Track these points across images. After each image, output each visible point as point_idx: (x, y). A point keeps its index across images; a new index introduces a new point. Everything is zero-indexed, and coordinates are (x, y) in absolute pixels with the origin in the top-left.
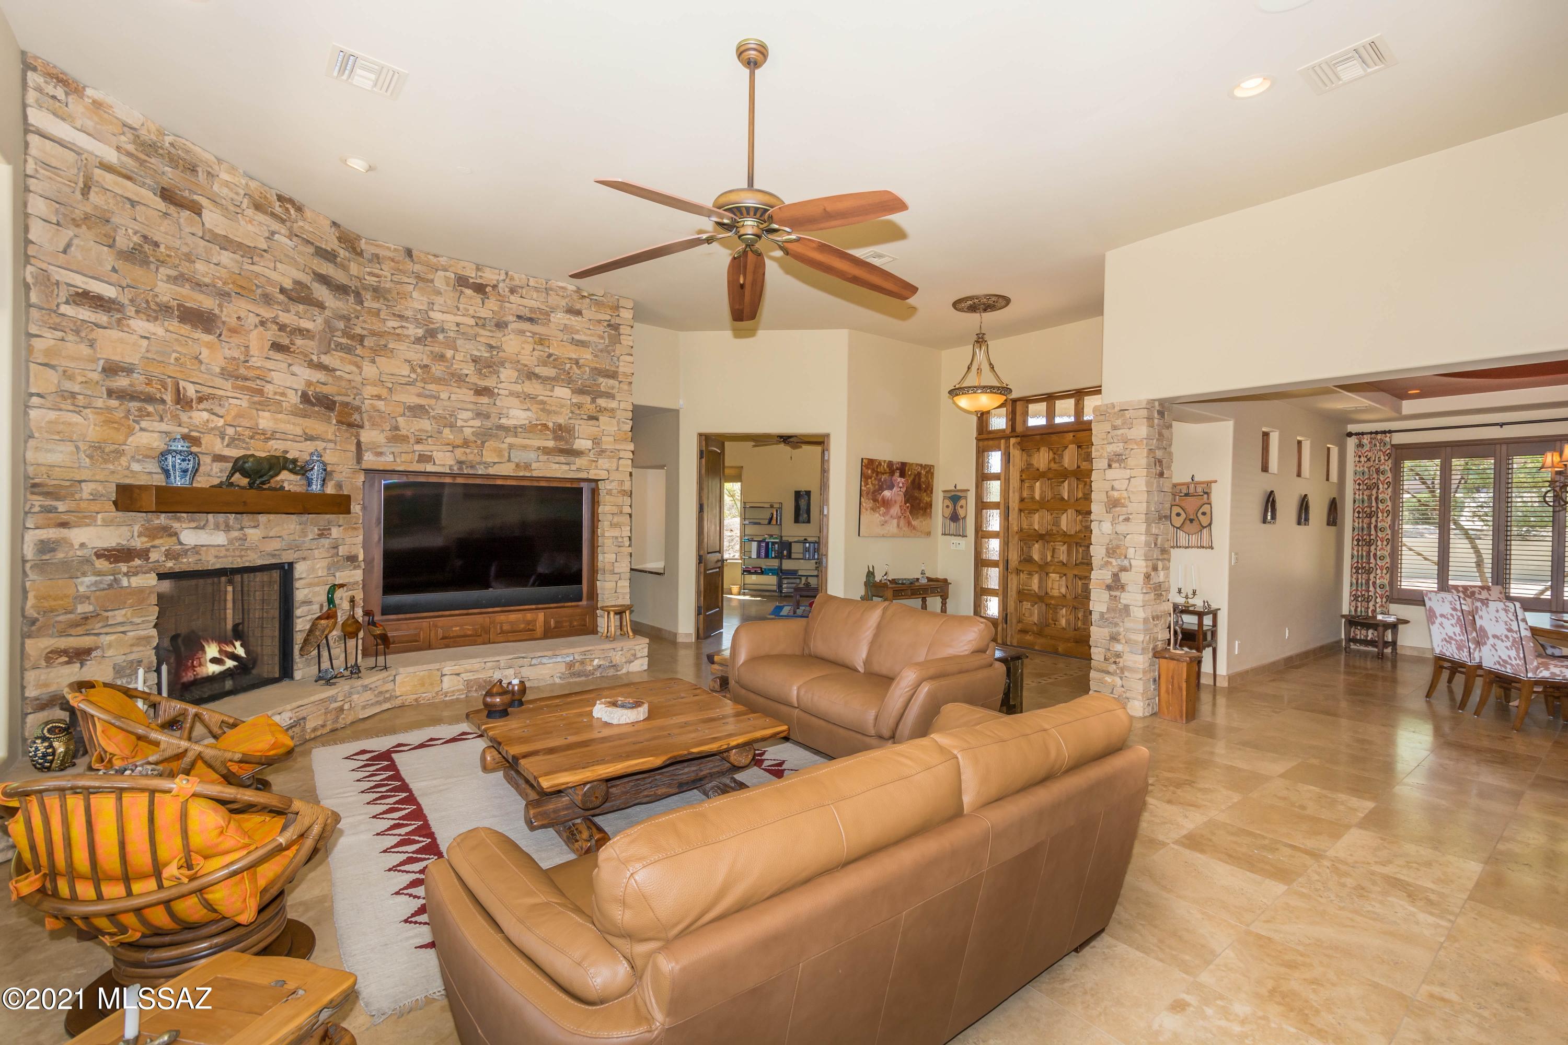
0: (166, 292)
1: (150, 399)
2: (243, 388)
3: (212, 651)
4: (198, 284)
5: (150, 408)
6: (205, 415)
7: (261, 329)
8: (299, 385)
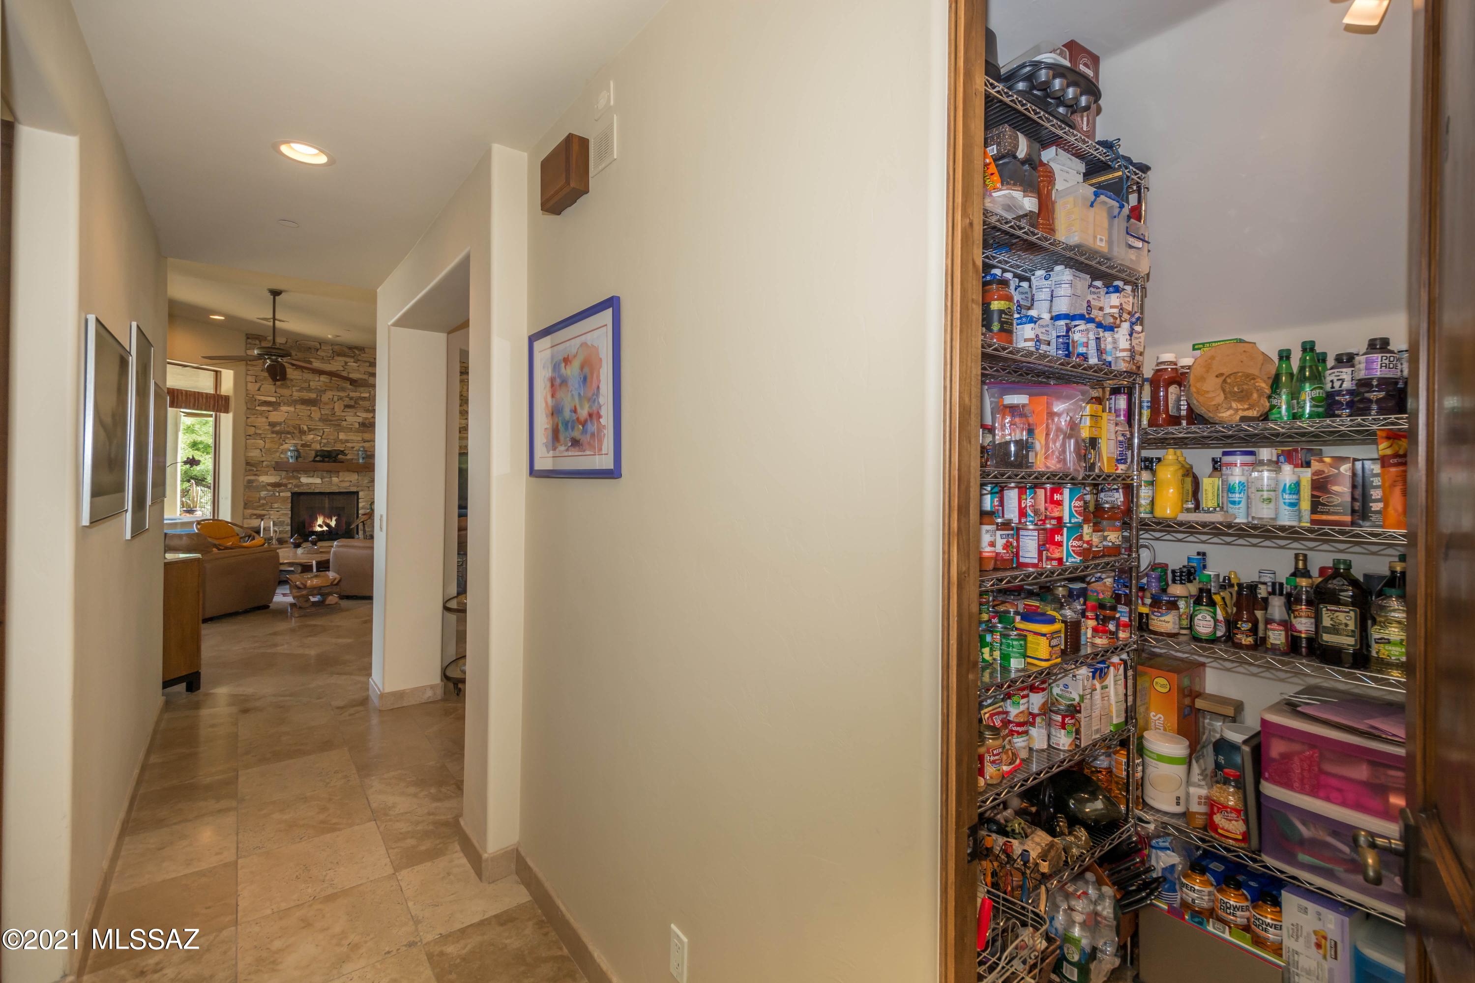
0: (297, 395)
1: (288, 433)
2: (330, 424)
3: (320, 521)
4: (309, 389)
5: (289, 436)
6: (312, 436)
7: (340, 401)
8: (360, 420)
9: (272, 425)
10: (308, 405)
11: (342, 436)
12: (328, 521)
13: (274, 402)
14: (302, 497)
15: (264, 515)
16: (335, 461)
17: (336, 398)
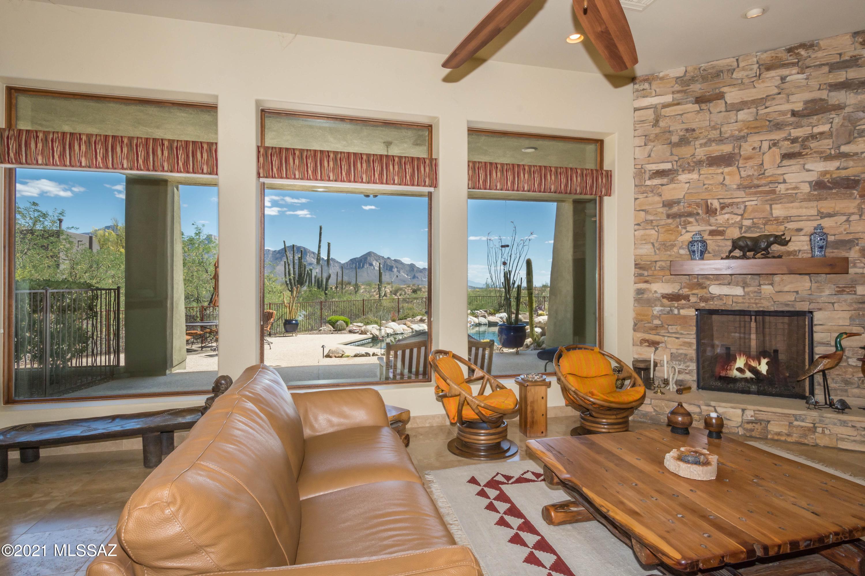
0: (701, 153)
1: (690, 215)
2: (755, 193)
3: (740, 362)
4: (721, 140)
5: (691, 219)
6: (727, 216)
7: (774, 149)
8: (813, 177)
9: (668, 204)
10: (719, 165)
11: (778, 211)
12: (753, 364)
13: (670, 170)
14: (715, 317)
15: (658, 343)
16: (765, 257)
17: (766, 145)
